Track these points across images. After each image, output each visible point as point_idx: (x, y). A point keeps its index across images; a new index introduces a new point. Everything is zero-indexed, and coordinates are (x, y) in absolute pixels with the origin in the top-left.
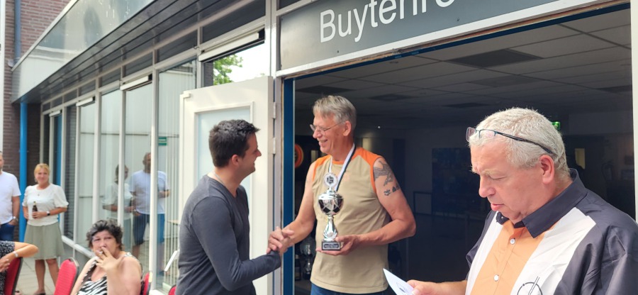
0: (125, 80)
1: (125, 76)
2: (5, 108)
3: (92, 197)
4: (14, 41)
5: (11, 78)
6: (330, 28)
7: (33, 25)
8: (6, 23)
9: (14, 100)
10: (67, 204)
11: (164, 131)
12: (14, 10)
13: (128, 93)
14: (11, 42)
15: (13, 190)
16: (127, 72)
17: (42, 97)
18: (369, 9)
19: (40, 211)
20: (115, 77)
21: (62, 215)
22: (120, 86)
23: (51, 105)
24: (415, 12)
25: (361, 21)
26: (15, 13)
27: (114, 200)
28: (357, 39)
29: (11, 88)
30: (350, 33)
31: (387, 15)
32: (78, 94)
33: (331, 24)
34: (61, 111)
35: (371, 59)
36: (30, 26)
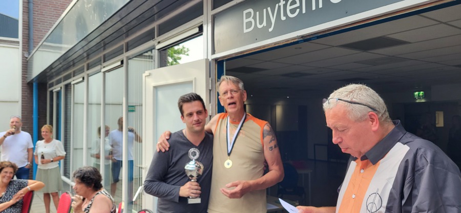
0: (105, 64)
1: (104, 61)
2: (22, 86)
3: (82, 149)
4: (29, 39)
5: (26, 65)
6: (251, 22)
7: (41, 28)
8: (23, 26)
9: (28, 81)
10: (65, 153)
11: (133, 102)
12: (29, 17)
13: (107, 74)
14: (27, 40)
15: (28, 143)
16: (105, 59)
17: (48, 78)
18: (279, 7)
19: (46, 158)
20: (98, 63)
21: (62, 161)
22: (101, 69)
23: (54, 84)
24: (314, 8)
25: (273, 17)
26: (29, 20)
27: (98, 151)
28: (270, 30)
29: (26, 72)
30: (265, 25)
31: (293, 11)
32: (72, 76)
33: (251, 19)
34: (61, 88)
35: (281, 44)
36: (39, 28)
